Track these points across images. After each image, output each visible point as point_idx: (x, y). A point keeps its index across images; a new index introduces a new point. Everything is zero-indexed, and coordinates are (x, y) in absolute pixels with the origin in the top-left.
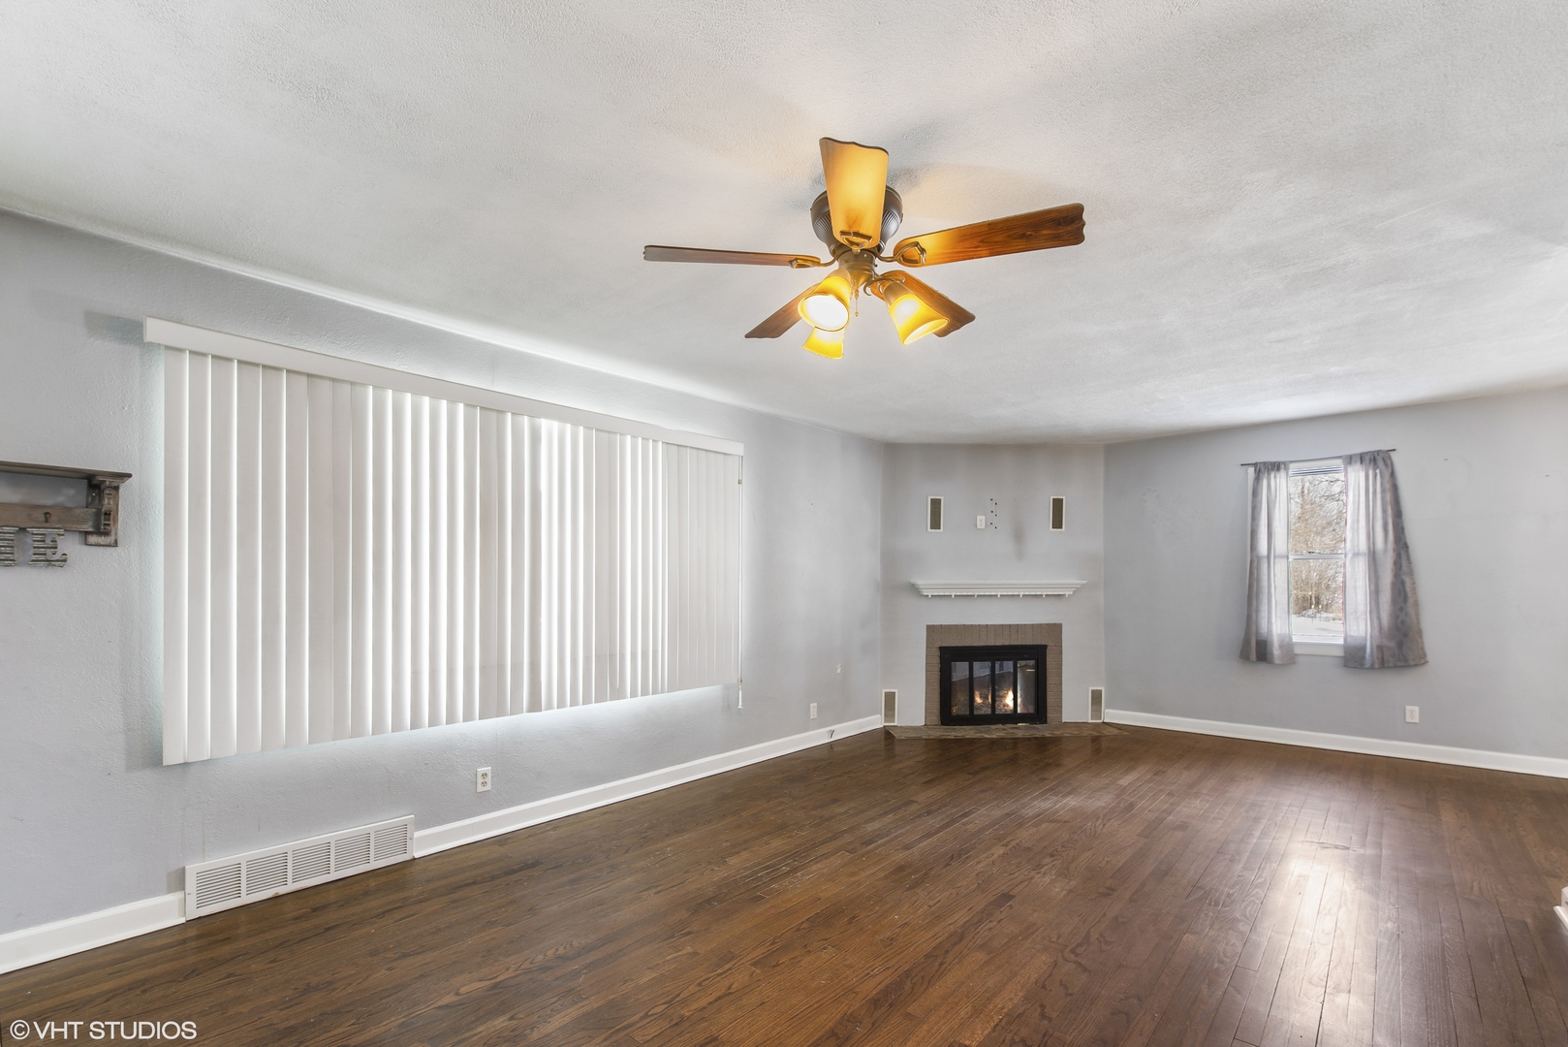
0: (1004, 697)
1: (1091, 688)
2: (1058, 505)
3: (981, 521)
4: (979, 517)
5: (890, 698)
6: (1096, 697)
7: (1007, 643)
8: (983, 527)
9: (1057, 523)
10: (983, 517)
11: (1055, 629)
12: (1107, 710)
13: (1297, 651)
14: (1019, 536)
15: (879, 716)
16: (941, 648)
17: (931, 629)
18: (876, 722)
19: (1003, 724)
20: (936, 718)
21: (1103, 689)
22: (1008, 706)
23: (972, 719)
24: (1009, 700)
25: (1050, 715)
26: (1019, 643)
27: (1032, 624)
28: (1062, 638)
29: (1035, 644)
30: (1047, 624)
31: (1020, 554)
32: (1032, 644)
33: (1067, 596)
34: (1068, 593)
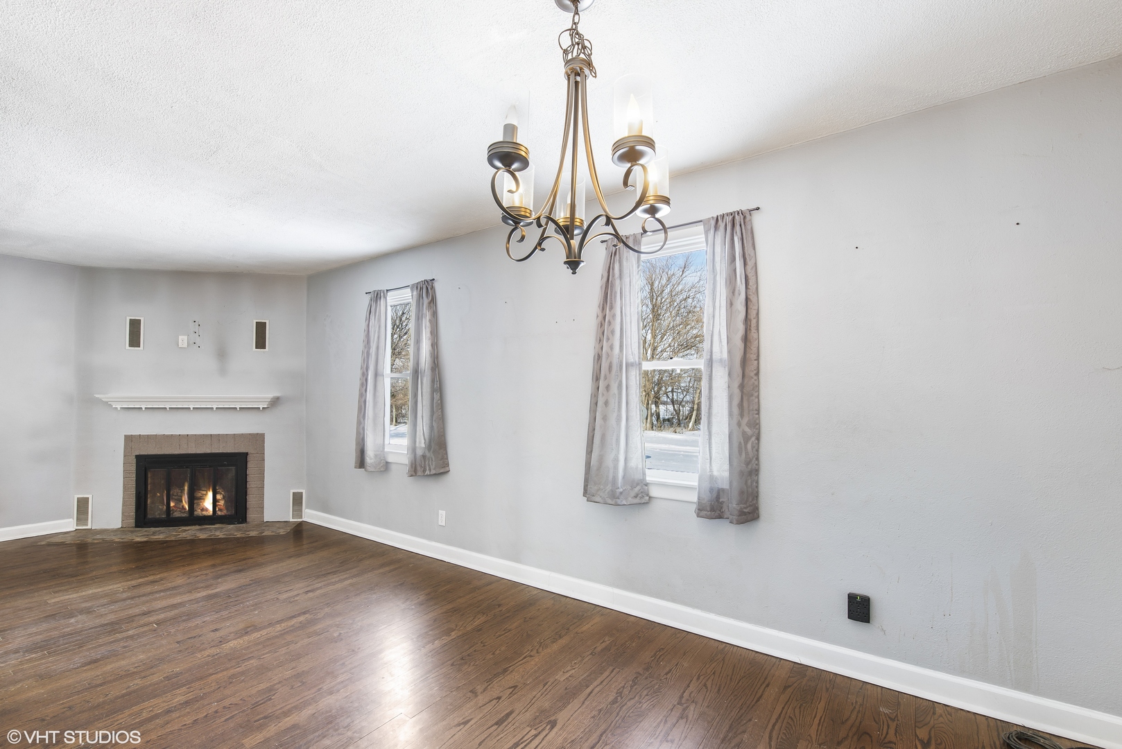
0: (202, 498)
1: (292, 491)
2: (261, 328)
3: (183, 340)
4: (180, 337)
5: (83, 505)
6: (297, 499)
7: (208, 451)
8: (185, 346)
9: (261, 343)
10: (186, 338)
11: (258, 439)
12: (308, 511)
13: (390, 459)
14: (222, 354)
15: (71, 520)
16: (137, 457)
17: (129, 439)
18: (68, 525)
19: (200, 525)
20: (132, 521)
21: (304, 491)
22: (207, 510)
23: (170, 521)
24: (208, 503)
25: (251, 515)
26: (221, 452)
27: (234, 434)
28: (264, 446)
29: (236, 451)
30: (250, 434)
31: (223, 371)
32: (233, 451)
33: (261, 409)
34: (261, 407)
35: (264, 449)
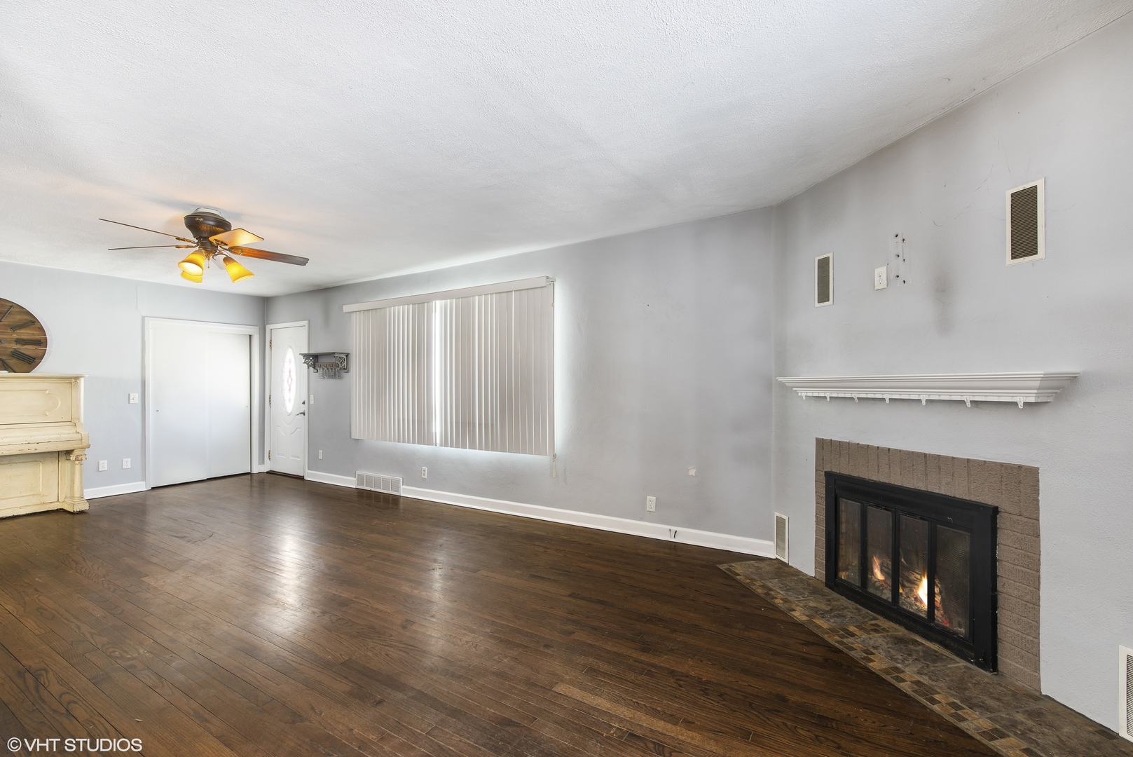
4: (877, 272)
5: (780, 525)
7: (921, 486)
8: (884, 284)
10: (884, 270)
11: (1024, 479)
16: (827, 474)
17: (820, 445)
20: (823, 573)
23: (864, 597)
24: (922, 592)
25: (1008, 659)
26: (943, 492)
27: (968, 460)
28: (1038, 501)
29: (973, 498)
30: (1002, 465)
31: (945, 324)
32: (966, 497)
33: (1021, 405)
34: (1020, 400)
35: (1037, 509)
